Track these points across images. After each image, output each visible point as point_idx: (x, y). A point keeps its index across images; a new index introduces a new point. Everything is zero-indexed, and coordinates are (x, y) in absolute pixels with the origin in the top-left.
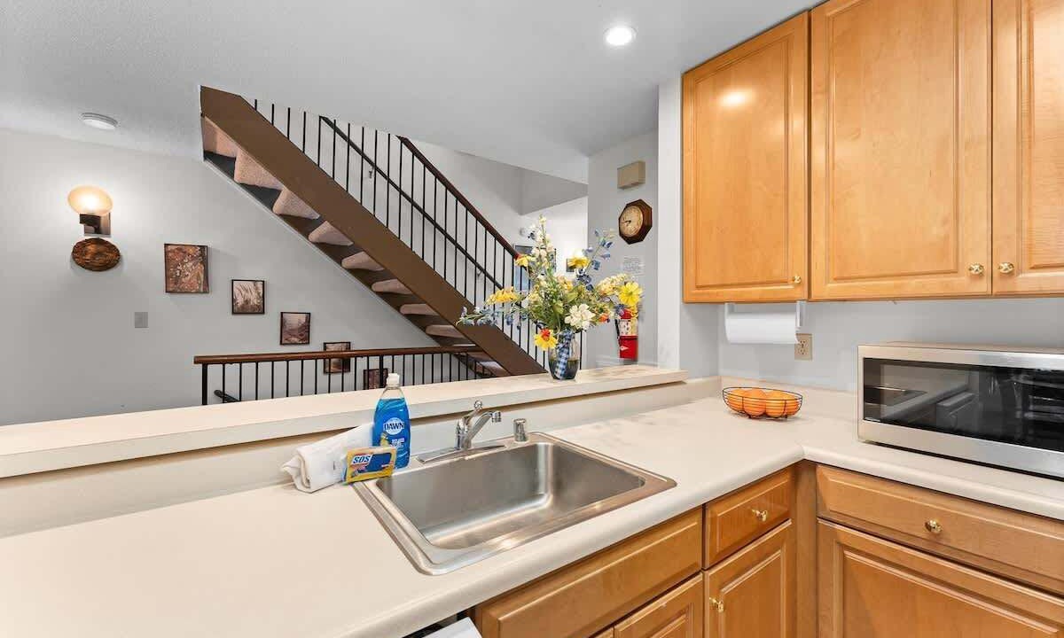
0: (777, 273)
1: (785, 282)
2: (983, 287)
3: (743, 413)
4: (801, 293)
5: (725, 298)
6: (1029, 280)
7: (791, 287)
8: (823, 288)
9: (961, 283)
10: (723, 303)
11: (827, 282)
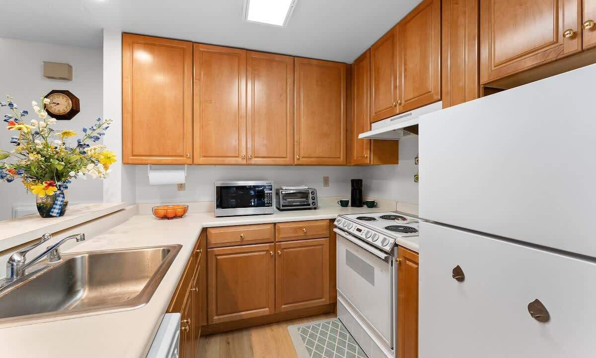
0: (179, 151)
1: (182, 156)
2: (244, 162)
3: (165, 217)
4: (190, 161)
5: (149, 162)
6: (255, 161)
7: (185, 158)
8: (199, 159)
9: (240, 160)
10: (147, 164)
11: (200, 157)
